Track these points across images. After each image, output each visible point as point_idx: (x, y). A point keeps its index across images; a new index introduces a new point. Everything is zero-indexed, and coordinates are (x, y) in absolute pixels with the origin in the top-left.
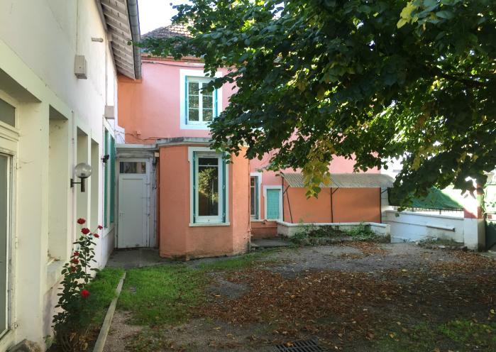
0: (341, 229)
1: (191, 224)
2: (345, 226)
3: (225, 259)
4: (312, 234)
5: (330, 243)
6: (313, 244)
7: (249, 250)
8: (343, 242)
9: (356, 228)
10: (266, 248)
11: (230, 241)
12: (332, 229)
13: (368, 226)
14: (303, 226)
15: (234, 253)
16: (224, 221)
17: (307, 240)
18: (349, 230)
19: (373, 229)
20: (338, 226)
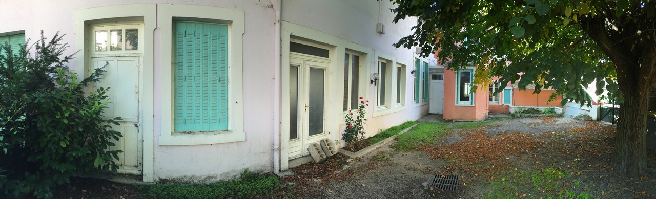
0: (539, 110)
1: (456, 105)
2: (542, 109)
3: (472, 123)
4: (523, 112)
5: (530, 117)
6: (521, 117)
7: (487, 119)
8: (537, 116)
9: (547, 110)
10: (496, 118)
11: (474, 114)
12: (535, 110)
13: (554, 109)
14: (519, 108)
15: (477, 120)
16: (472, 104)
17: (518, 115)
18: (543, 110)
19: (555, 110)
20: (538, 109)
